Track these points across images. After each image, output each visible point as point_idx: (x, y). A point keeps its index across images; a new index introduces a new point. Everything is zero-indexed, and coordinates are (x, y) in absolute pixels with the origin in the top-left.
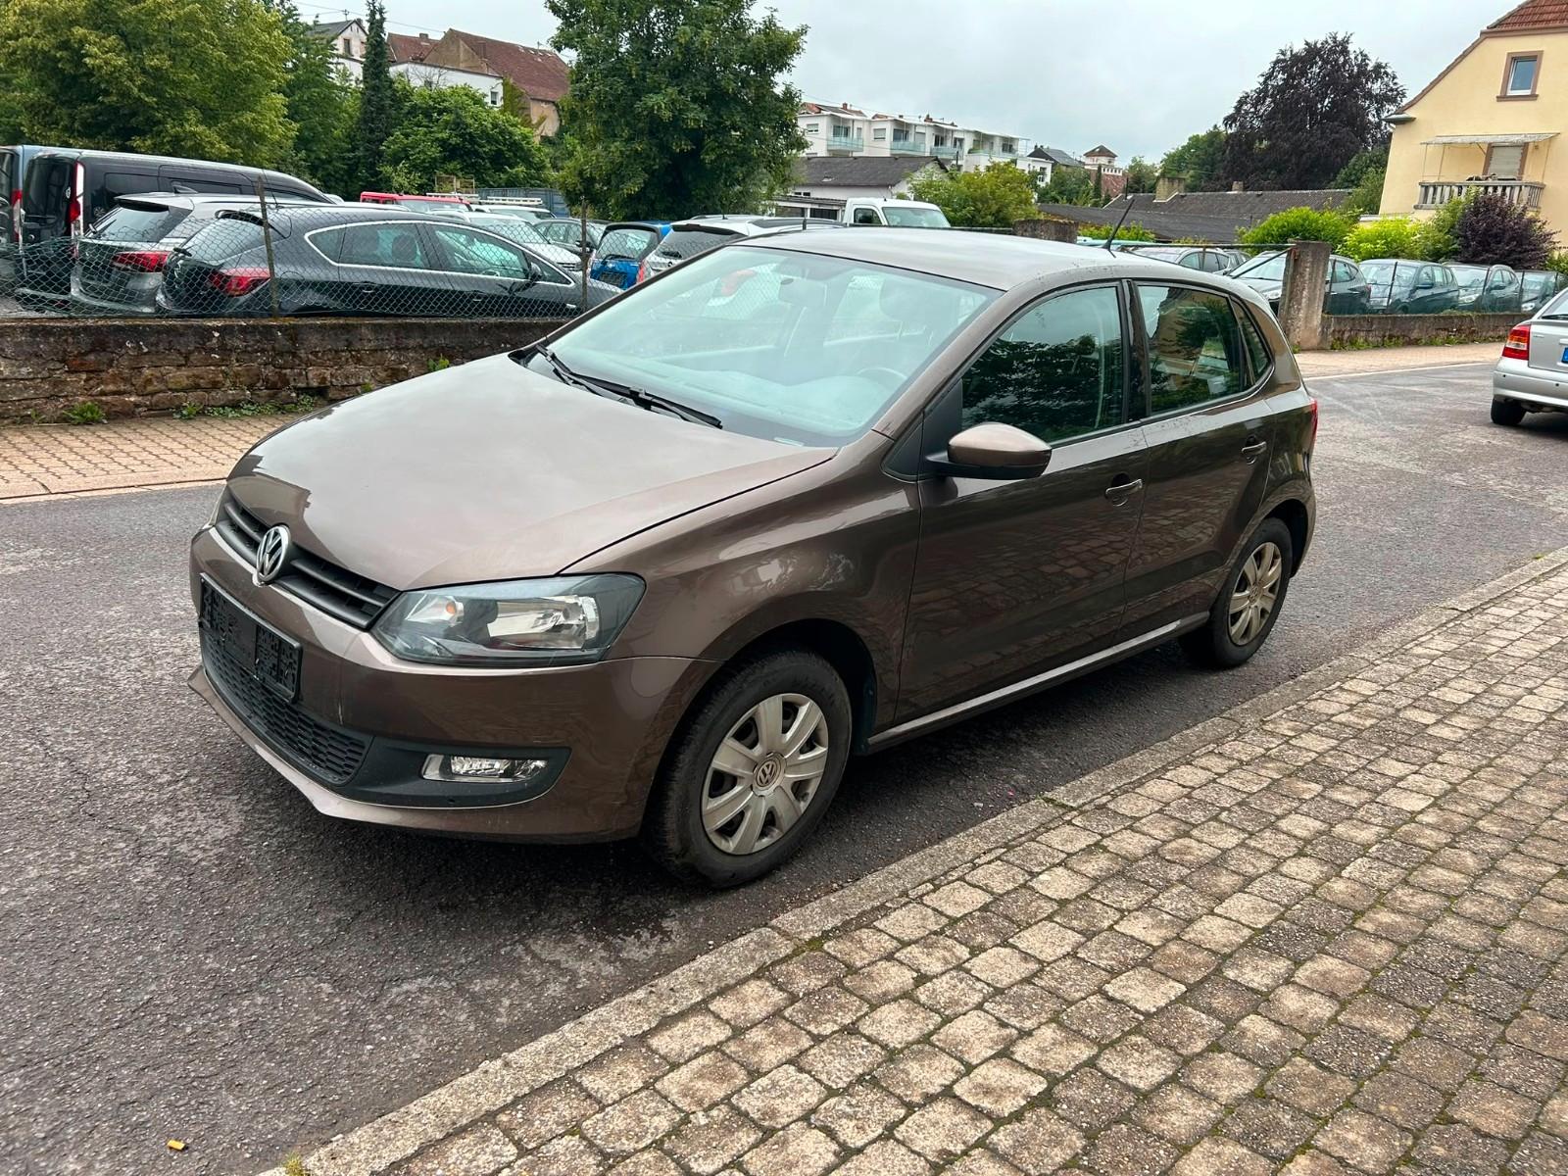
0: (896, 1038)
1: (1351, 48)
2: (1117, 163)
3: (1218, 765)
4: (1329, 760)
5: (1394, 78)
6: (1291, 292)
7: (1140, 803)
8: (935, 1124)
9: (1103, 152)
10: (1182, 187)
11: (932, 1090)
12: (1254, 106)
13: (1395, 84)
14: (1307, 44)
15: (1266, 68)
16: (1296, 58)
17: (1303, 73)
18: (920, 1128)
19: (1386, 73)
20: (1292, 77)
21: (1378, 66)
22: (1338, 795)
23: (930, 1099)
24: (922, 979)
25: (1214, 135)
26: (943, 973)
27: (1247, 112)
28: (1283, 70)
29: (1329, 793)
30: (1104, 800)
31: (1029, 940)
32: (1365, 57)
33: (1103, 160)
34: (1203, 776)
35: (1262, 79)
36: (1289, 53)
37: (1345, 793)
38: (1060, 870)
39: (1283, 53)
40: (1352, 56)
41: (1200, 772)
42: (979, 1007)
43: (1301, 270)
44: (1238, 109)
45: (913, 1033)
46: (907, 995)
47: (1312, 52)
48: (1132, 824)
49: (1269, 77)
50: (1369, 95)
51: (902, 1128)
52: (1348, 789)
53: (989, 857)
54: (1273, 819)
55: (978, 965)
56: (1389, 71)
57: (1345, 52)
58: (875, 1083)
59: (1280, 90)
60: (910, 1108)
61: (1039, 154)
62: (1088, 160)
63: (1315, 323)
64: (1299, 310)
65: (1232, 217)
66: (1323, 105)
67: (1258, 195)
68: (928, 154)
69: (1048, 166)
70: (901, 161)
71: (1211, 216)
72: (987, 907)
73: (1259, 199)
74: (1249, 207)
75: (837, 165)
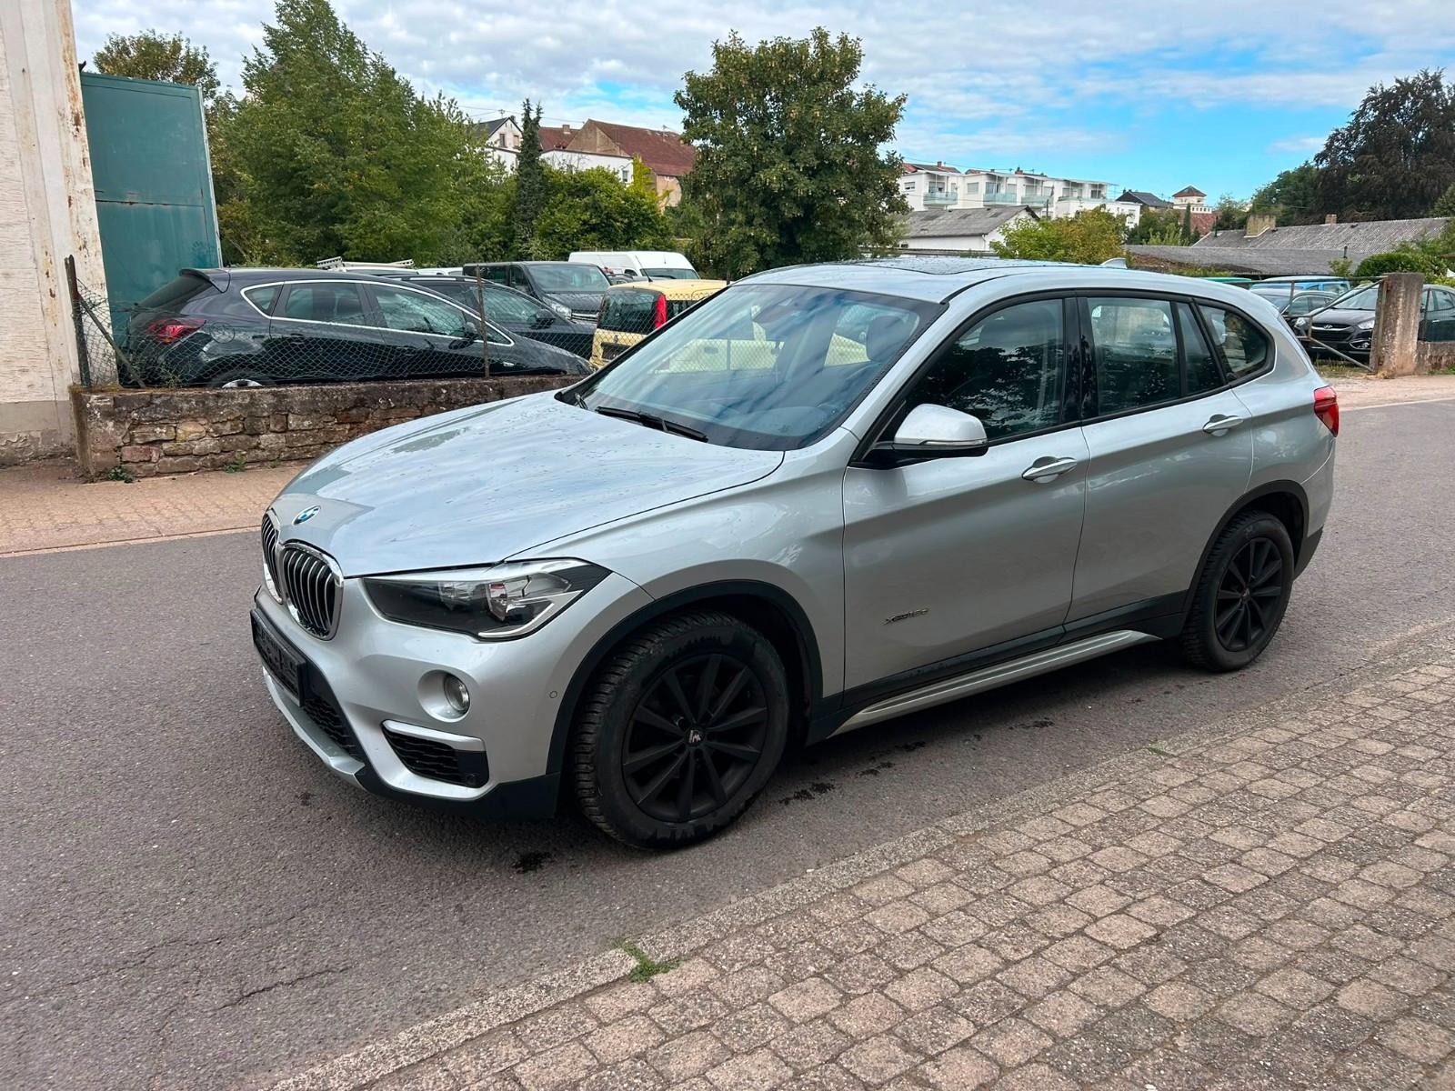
0: (1040, 899)
1: (1443, 82)
2: (1205, 201)
3: (1299, 727)
4: (1402, 726)
6: (1385, 321)
7: (1231, 753)
8: (1072, 951)
9: (1191, 192)
10: (1273, 221)
11: (1068, 930)
12: (1346, 142)
14: (1398, 81)
15: (1357, 107)
16: (1387, 95)
17: (1395, 108)
18: (1060, 952)
20: (1384, 113)
22: (1408, 752)
23: (1067, 936)
24: (1055, 864)
25: (1304, 171)
26: (1072, 861)
27: (1338, 149)
28: (1375, 107)
29: (1400, 751)
30: (1200, 750)
31: (1141, 843)
33: (1193, 200)
34: (1286, 735)
35: (1353, 117)
36: (1379, 91)
37: (1415, 751)
38: (1163, 798)
39: (1373, 90)
40: (1445, 90)
41: (1284, 733)
42: (1102, 883)
43: (1394, 300)
44: (1329, 147)
45: (1051, 896)
46: (1046, 873)
47: (1405, 88)
48: (1224, 768)
49: (1362, 113)
51: (1047, 951)
52: (1417, 748)
53: (1104, 788)
54: (1348, 768)
55: (1099, 857)
57: (1438, 87)
58: (1024, 923)
59: (1370, 126)
60: (1053, 940)
61: (1127, 197)
62: (1177, 201)
63: (1411, 350)
64: (1393, 338)
65: (1325, 248)
66: (1417, 138)
67: (1353, 227)
68: (1019, 204)
69: (1137, 208)
70: (994, 211)
71: (1304, 248)
72: (1104, 820)
73: (1354, 230)
74: (1344, 238)
75: (933, 218)
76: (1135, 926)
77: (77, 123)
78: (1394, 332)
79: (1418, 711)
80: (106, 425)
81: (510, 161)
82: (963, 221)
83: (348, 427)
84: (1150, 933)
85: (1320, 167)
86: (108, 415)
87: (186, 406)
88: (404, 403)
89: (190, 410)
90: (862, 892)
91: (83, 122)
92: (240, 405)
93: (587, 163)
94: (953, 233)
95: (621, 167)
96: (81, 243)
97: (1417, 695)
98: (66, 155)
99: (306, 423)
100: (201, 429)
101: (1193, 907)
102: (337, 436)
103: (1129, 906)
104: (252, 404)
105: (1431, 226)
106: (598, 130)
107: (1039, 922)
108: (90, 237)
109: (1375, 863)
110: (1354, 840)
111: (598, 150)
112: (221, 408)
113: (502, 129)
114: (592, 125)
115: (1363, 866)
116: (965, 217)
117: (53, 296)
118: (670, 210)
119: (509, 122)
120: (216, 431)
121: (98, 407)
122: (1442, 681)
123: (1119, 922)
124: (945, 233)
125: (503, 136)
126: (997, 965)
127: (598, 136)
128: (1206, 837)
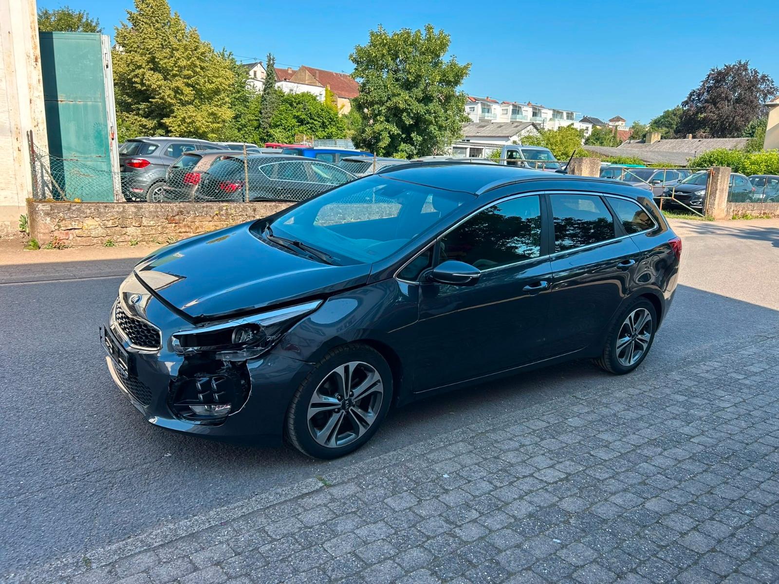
0: (513, 461)
1: (749, 67)
3: (644, 388)
4: (693, 389)
5: (772, 82)
6: (711, 191)
7: (611, 399)
8: (527, 483)
10: (659, 136)
11: (525, 474)
12: (698, 96)
13: (773, 85)
14: (725, 66)
15: (704, 78)
16: (719, 73)
17: (724, 80)
18: (521, 484)
19: (768, 80)
20: (718, 82)
21: (763, 77)
22: (694, 401)
23: (525, 477)
24: (522, 446)
25: (677, 110)
26: (530, 445)
27: (694, 100)
28: (713, 79)
29: (690, 400)
30: (596, 397)
31: (563, 438)
32: (756, 72)
33: (619, 123)
34: (638, 391)
35: (702, 83)
36: (716, 70)
37: (697, 400)
38: (576, 418)
39: (713, 70)
40: (750, 71)
41: (637, 390)
42: (543, 454)
43: (715, 180)
44: (690, 98)
45: (519, 460)
46: (517, 450)
47: (728, 69)
48: (607, 406)
49: (707, 81)
50: (759, 90)
51: (515, 483)
52: (699, 399)
53: (548, 413)
54: (664, 407)
55: (543, 443)
56: (770, 79)
57: (746, 70)
58: (506, 471)
60: (518, 478)
61: (585, 120)
62: (610, 124)
63: (723, 206)
64: (714, 200)
65: (686, 151)
66: (734, 96)
67: (700, 141)
68: (529, 121)
69: (590, 126)
70: (516, 124)
71: (675, 151)
72: (547, 427)
73: (700, 143)
74: (695, 146)
75: (483, 127)
76: (557, 473)
77: (36, 61)
78: (715, 197)
79: (702, 382)
80: (46, 220)
81: (260, 86)
82: (499, 129)
83: (174, 225)
84: (563, 476)
85: (685, 109)
86: (48, 214)
87: (88, 211)
88: (203, 214)
89: (91, 213)
90: (431, 456)
91: (39, 60)
92: (117, 212)
93: (301, 89)
94: (494, 135)
95: (318, 92)
96: (36, 124)
97: (702, 375)
98: (29, 77)
99: (152, 223)
100: (96, 223)
101: (585, 466)
102: (168, 230)
103: (555, 464)
104: (124, 211)
105: (740, 142)
106: (307, 71)
107: (512, 471)
108: (40, 121)
109: (670, 449)
110: (663, 438)
111: (307, 82)
112: (107, 213)
113: (255, 69)
114: (304, 69)
115: (665, 450)
116: (501, 126)
117: (19, 150)
118: (345, 116)
119: (259, 65)
120: (104, 225)
121: (43, 210)
122: (715, 369)
123: (549, 471)
124: (489, 135)
125: (255, 73)
126: (491, 488)
127: (307, 74)
128: (594, 436)
